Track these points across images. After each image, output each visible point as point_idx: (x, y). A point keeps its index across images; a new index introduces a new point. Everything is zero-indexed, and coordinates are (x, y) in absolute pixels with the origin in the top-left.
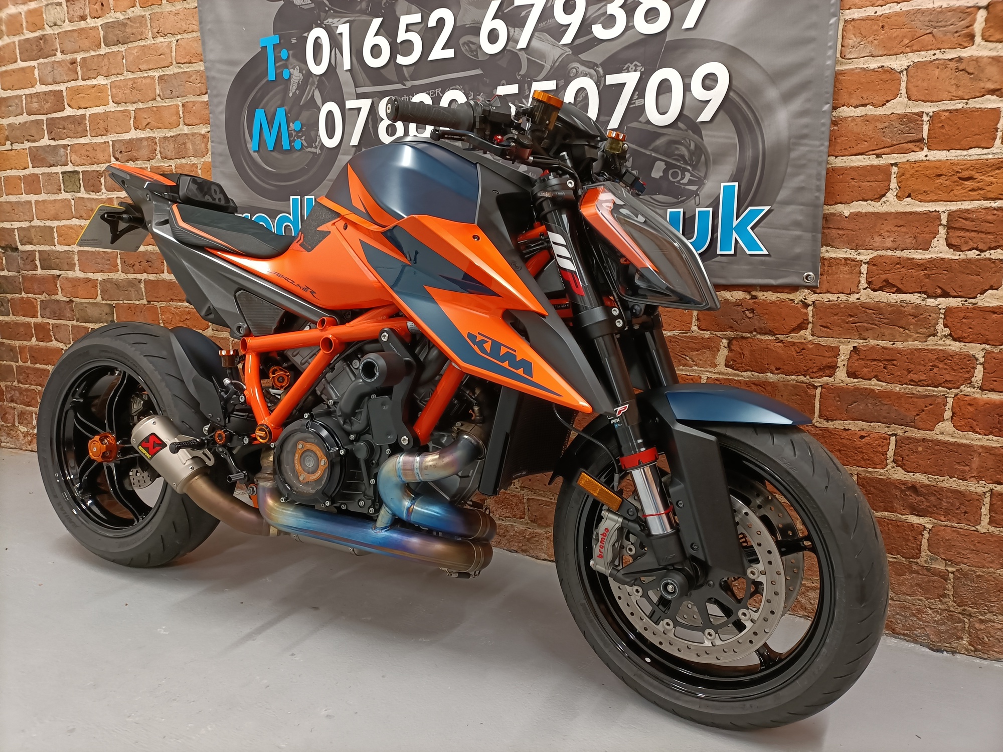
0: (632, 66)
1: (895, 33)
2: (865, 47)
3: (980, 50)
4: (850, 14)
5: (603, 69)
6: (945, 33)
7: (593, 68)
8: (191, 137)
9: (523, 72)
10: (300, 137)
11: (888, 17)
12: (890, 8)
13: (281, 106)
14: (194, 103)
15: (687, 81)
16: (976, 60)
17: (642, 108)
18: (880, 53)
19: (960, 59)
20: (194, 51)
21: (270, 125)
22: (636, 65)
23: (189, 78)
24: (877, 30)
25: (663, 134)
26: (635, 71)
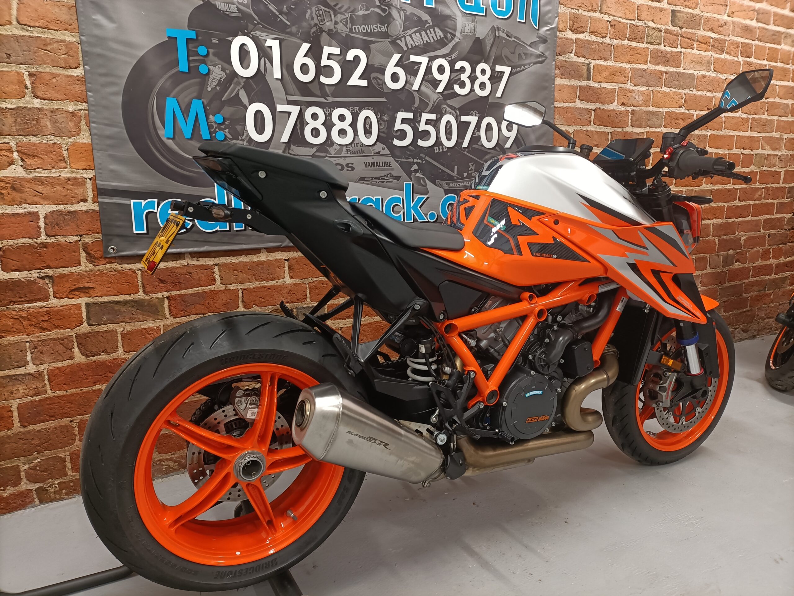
0: (474, 113)
1: (570, 116)
2: (561, 120)
3: (592, 128)
4: (557, 104)
5: (459, 112)
6: (584, 119)
7: (454, 110)
8: (48, 113)
9: (416, 105)
10: (223, 130)
11: (568, 108)
12: (568, 104)
13: (199, 97)
14: (55, 76)
15: (499, 125)
16: (592, 132)
17: (479, 138)
18: (566, 124)
19: (587, 131)
20: (54, 17)
21: (185, 115)
22: (475, 113)
23: (46, 45)
24: (564, 114)
25: (489, 153)
26: (476, 116)
